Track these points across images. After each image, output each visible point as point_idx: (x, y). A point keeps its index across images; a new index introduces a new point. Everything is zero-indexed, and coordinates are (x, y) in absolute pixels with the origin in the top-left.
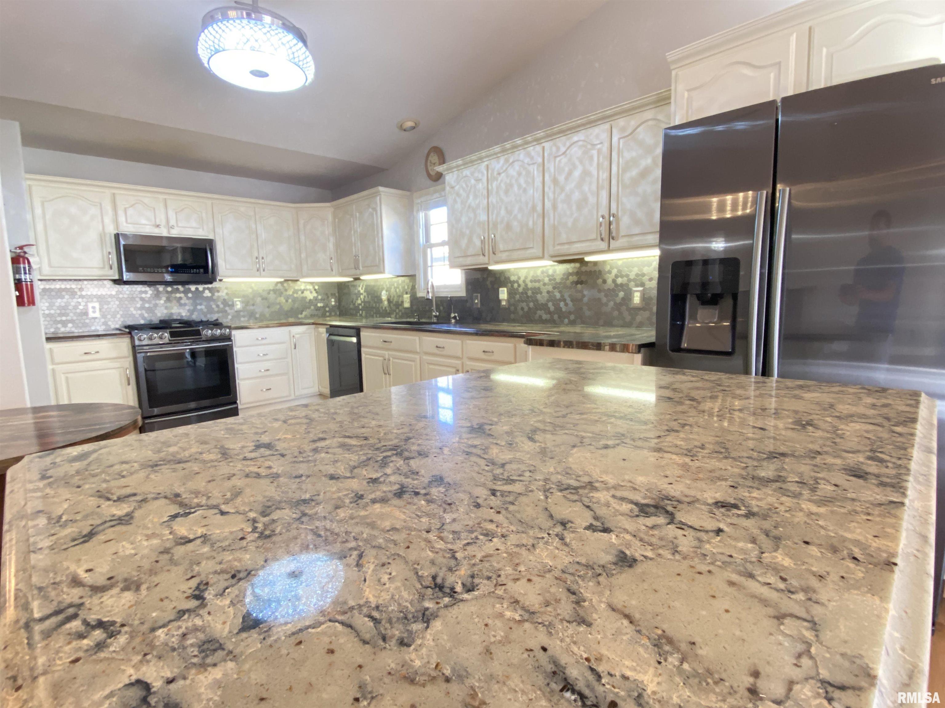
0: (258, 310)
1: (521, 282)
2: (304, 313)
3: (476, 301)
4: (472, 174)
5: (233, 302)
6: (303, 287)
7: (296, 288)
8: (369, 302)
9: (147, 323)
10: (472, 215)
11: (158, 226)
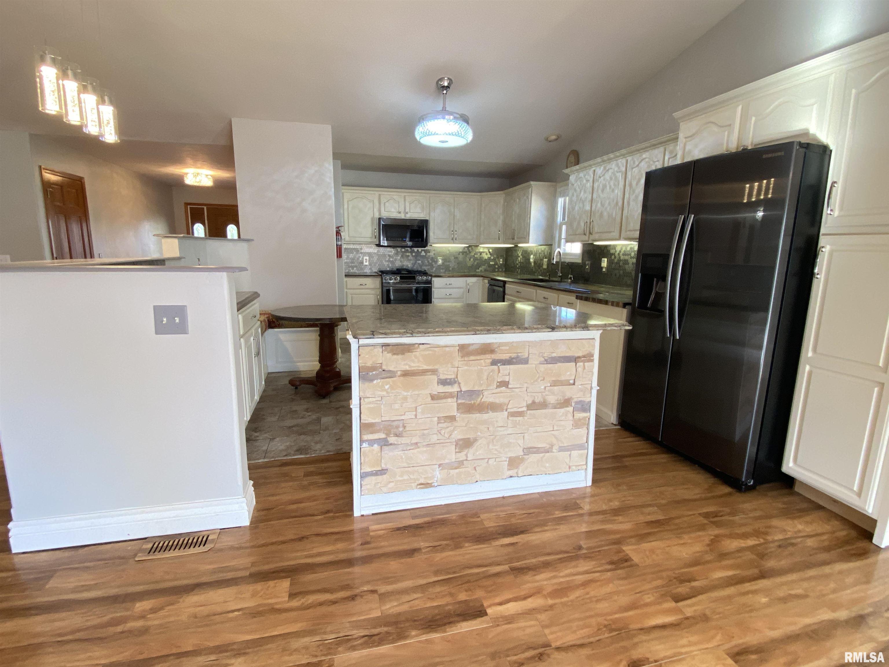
0: (452, 265)
1: (617, 254)
2: (480, 269)
3: (587, 267)
4: (585, 176)
5: (437, 260)
6: (481, 250)
7: (477, 251)
8: (522, 263)
9: (391, 270)
10: (581, 205)
11: (400, 213)
